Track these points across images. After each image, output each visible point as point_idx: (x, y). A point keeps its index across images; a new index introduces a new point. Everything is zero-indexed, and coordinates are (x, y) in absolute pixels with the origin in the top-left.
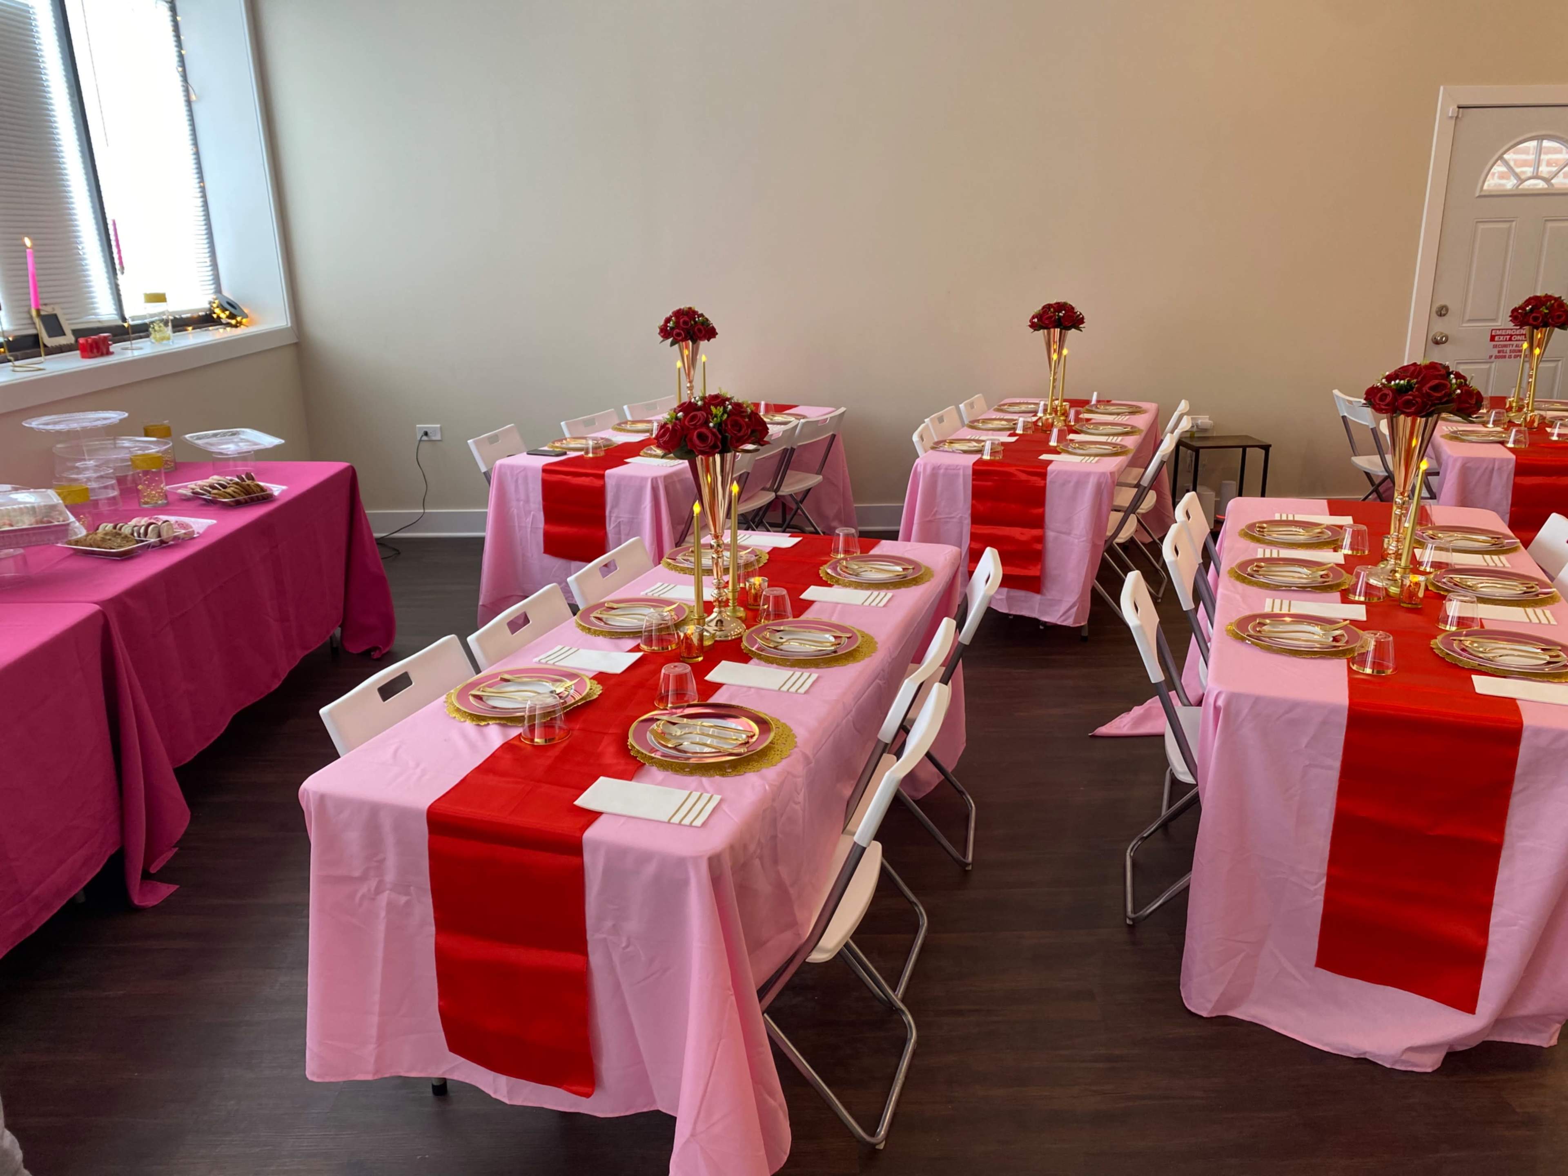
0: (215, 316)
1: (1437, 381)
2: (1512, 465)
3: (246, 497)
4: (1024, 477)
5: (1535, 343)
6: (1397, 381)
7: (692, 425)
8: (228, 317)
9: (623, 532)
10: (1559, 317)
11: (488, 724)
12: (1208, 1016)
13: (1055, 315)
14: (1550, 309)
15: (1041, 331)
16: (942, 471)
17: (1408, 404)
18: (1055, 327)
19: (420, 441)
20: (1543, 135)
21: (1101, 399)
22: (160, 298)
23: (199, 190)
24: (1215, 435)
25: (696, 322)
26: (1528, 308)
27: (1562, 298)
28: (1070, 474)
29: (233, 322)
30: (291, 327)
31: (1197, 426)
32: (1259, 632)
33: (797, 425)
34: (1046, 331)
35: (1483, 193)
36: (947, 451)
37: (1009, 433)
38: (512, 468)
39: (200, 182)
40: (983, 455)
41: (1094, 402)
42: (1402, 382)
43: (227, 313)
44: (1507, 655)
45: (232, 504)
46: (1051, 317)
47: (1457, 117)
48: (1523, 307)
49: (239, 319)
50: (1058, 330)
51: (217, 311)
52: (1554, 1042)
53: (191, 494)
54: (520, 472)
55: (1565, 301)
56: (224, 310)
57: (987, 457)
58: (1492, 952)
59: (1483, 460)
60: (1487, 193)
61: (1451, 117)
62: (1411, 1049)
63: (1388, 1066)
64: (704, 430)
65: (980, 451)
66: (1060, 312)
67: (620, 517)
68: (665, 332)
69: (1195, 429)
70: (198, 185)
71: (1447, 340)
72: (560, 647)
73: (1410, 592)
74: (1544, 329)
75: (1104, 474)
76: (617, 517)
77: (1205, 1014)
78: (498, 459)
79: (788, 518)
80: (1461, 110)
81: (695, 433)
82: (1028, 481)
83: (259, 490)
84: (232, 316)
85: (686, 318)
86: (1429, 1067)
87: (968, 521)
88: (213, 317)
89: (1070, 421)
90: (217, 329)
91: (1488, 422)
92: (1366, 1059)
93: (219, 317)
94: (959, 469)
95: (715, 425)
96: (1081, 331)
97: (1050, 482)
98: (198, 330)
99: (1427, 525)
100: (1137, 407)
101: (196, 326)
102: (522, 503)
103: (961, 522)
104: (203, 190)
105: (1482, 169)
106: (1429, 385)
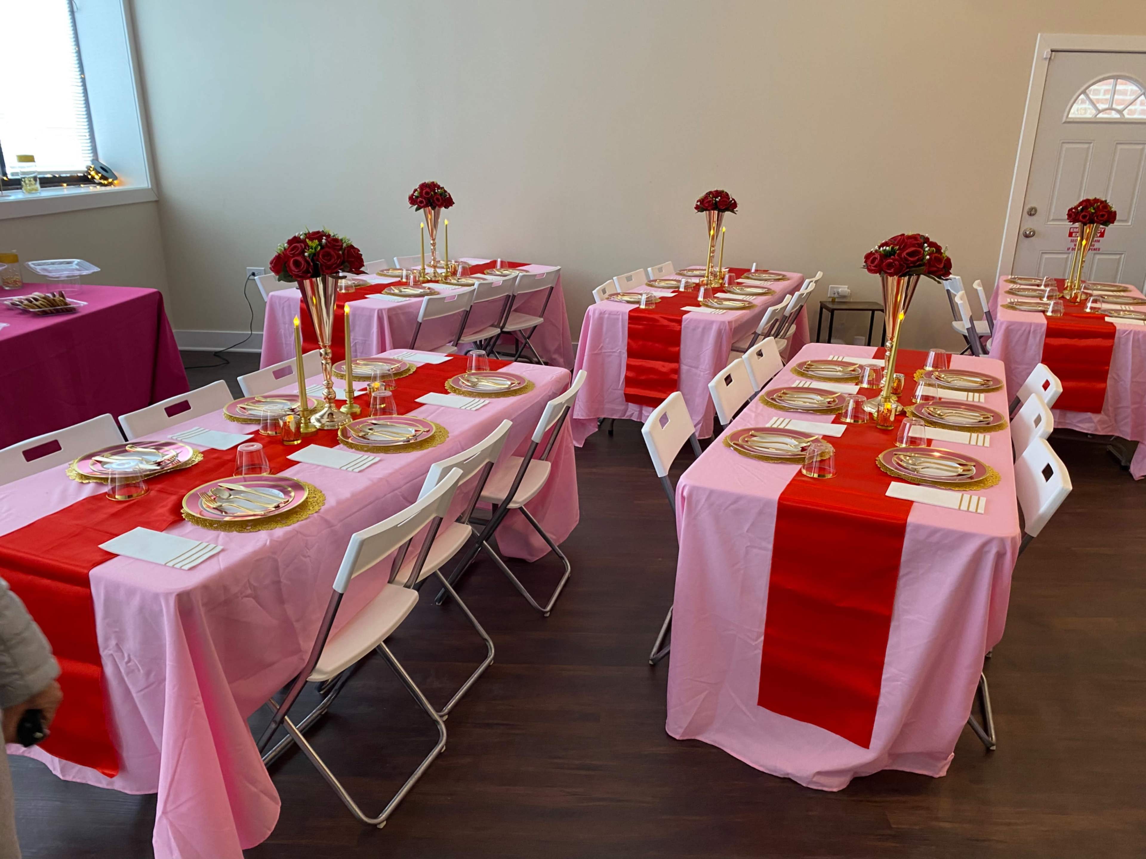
0: (90, 177)
1: (913, 249)
2: (1044, 328)
3: (51, 308)
4: (666, 323)
5: (1085, 236)
6: (884, 248)
7: (291, 254)
8: (101, 178)
9: (358, 351)
10: (1103, 216)
11: (89, 483)
12: (681, 739)
13: (713, 200)
14: (1097, 209)
15: (705, 212)
16: (606, 316)
17: (890, 265)
18: (714, 209)
19: (248, 279)
20: (1118, 76)
21: (759, 269)
22: (30, 159)
23: (80, 80)
24: (852, 300)
25: (435, 193)
26: (1079, 208)
27: (1107, 202)
28: (699, 321)
29: (106, 182)
30: (152, 189)
31: (838, 293)
32: (747, 441)
33: (517, 277)
34: (707, 212)
35: (1068, 120)
36: (616, 301)
37: (672, 290)
38: (280, 298)
39: (81, 75)
40: (640, 305)
41: (753, 271)
42: (888, 248)
43: (100, 175)
44: (928, 468)
45: (39, 313)
46: (710, 201)
47: (1050, 58)
48: (1076, 208)
49: (110, 180)
50: (716, 212)
51: (93, 173)
52: (943, 773)
53: (10, 304)
54: (286, 301)
55: (1109, 204)
56: (97, 173)
57: (643, 307)
58: (883, 701)
59: (1022, 324)
60: (1071, 120)
61: (1046, 59)
62: (819, 773)
63: (804, 785)
64: (299, 258)
65: (638, 302)
66: (717, 197)
67: (357, 339)
68: (413, 200)
69: (836, 295)
70: (79, 77)
71: (1033, 235)
72: (197, 428)
73: (884, 416)
74: (1092, 225)
75: (724, 322)
76: (354, 339)
77: (677, 737)
78: (272, 291)
79: (520, 350)
80: (1053, 53)
81: (292, 260)
82: (668, 326)
83: (62, 304)
84: (103, 178)
85: (428, 190)
86: (836, 787)
87: (625, 355)
88: (88, 178)
89: (725, 284)
90: (89, 187)
91: (1043, 297)
92: (790, 779)
93: (93, 178)
94: (619, 315)
95: (309, 256)
96: (736, 213)
97: (685, 327)
98: (72, 186)
99: (942, 368)
100: (784, 276)
101: (69, 183)
102: (287, 326)
103: (620, 356)
104: (83, 80)
105: (1068, 101)
106: (907, 251)
